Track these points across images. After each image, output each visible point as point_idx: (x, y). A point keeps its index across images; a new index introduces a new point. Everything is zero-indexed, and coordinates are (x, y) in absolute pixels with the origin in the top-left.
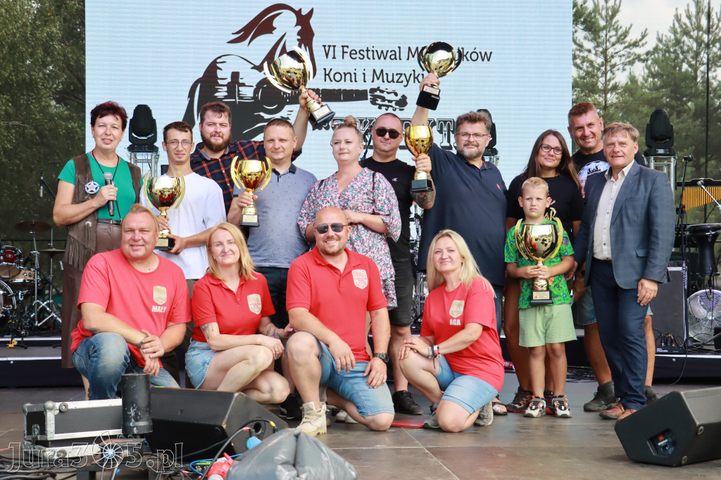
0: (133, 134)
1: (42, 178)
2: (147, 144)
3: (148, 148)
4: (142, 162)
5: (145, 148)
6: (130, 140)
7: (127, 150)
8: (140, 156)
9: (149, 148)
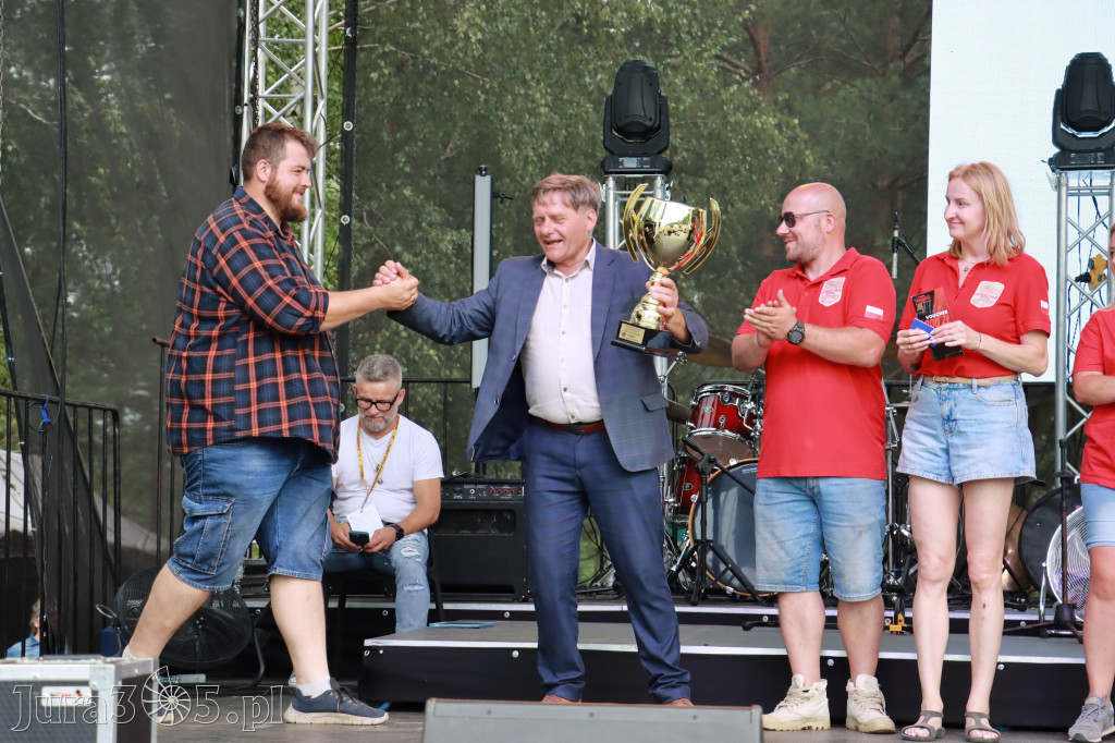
0: (1062, 126)
1: (896, 234)
2: (1099, 150)
3: (1102, 158)
4: (1079, 195)
5: (1096, 158)
6: (1056, 142)
7: (1047, 168)
8: (1075, 179)
9: (1106, 159)
